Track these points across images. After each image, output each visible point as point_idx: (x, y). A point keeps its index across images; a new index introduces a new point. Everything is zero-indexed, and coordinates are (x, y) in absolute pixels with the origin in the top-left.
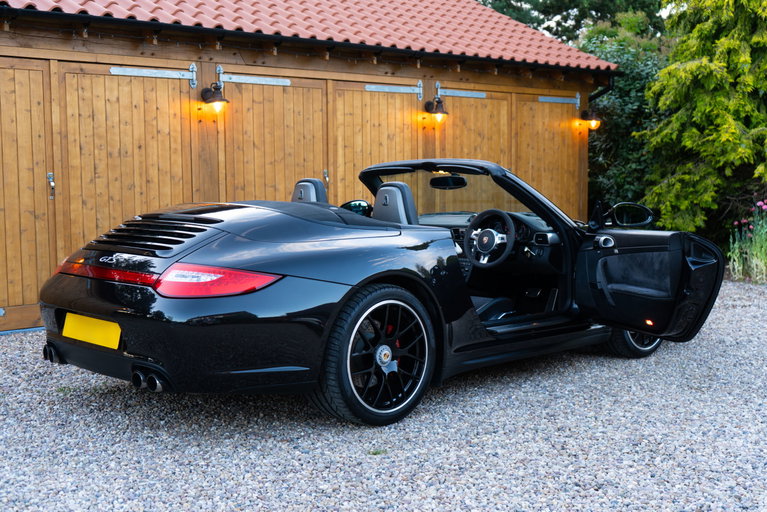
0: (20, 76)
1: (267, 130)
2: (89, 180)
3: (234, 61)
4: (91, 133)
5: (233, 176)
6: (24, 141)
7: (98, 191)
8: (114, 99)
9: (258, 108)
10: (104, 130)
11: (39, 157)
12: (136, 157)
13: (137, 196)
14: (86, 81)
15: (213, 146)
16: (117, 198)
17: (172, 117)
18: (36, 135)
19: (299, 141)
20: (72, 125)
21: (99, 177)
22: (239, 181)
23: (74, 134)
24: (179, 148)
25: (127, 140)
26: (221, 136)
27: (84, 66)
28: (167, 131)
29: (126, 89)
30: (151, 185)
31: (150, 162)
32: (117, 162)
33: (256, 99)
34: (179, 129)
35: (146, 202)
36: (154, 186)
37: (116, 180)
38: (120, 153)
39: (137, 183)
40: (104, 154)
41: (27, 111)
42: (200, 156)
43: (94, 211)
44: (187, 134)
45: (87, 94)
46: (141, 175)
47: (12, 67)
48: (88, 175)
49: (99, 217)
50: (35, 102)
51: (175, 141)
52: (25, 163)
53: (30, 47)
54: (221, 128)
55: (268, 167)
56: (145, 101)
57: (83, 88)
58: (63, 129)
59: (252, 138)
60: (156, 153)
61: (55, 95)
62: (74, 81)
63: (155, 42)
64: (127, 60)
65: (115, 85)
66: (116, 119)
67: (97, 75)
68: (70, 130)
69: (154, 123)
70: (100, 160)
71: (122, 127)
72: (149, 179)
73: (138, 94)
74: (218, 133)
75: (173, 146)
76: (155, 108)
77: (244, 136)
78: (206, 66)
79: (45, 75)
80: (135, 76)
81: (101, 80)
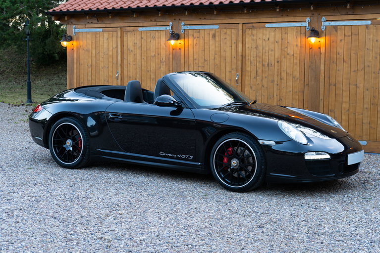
0: (228, 31)
1: (352, 52)
2: (253, 77)
3: (332, 14)
4: (256, 56)
5: (329, 78)
6: (228, 60)
7: (257, 83)
8: (267, 39)
9: (347, 39)
10: (261, 54)
11: (233, 67)
12: (276, 67)
13: (275, 86)
14: (255, 32)
15: (317, 61)
16: (266, 86)
17: (295, 46)
18: (233, 56)
19: (376, 58)
20: (247, 52)
21: (258, 76)
22: (333, 80)
23: (249, 56)
24: (298, 62)
25: (272, 58)
26: (323, 56)
27: (254, 25)
28: (292, 54)
29: (273, 34)
30: (282, 81)
31: (282, 69)
32: (267, 69)
33: (346, 34)
34: (298, 52)
35: (280, 89)
36: (284, 81)
37: (266, 77)
38: (268, 65)
39: (276, 80)
40: (261, 65)
41: (230, 46)
42: (310, 67)
43: (255, 92)
44: (303, 55)
45: (255, 38)
46: (278, 76)
47: (225, 28)
48: (253, 75)
49: (257, 94)
50: (233, 42)
51: (296, 59)
52: (228, 69)
53: (233, 19)
54: (323, 50)
55: (352, 73)
56: (282, 39)
57: (253, 35)
58: (244, 54)
59: (343, 57)
60: (286, 65)
61: (240, 39)
62: (250, 32)
63: (278, 10)
64: (274, 20)
65: (268, 32)
66: (267, 49)
67: (260, 28)
68: (247, 54)
69: (286, 49)
70: (259, 68)
71: (270, 52)
72: (282, 78)
73: (278, 36)
74: (321, 54)
75: (295, 61)
76: (286, 42)
77: (338, 56)
78: (315, 18)
79: (238, 30)
80: (277, 27)
81: (262, 30)
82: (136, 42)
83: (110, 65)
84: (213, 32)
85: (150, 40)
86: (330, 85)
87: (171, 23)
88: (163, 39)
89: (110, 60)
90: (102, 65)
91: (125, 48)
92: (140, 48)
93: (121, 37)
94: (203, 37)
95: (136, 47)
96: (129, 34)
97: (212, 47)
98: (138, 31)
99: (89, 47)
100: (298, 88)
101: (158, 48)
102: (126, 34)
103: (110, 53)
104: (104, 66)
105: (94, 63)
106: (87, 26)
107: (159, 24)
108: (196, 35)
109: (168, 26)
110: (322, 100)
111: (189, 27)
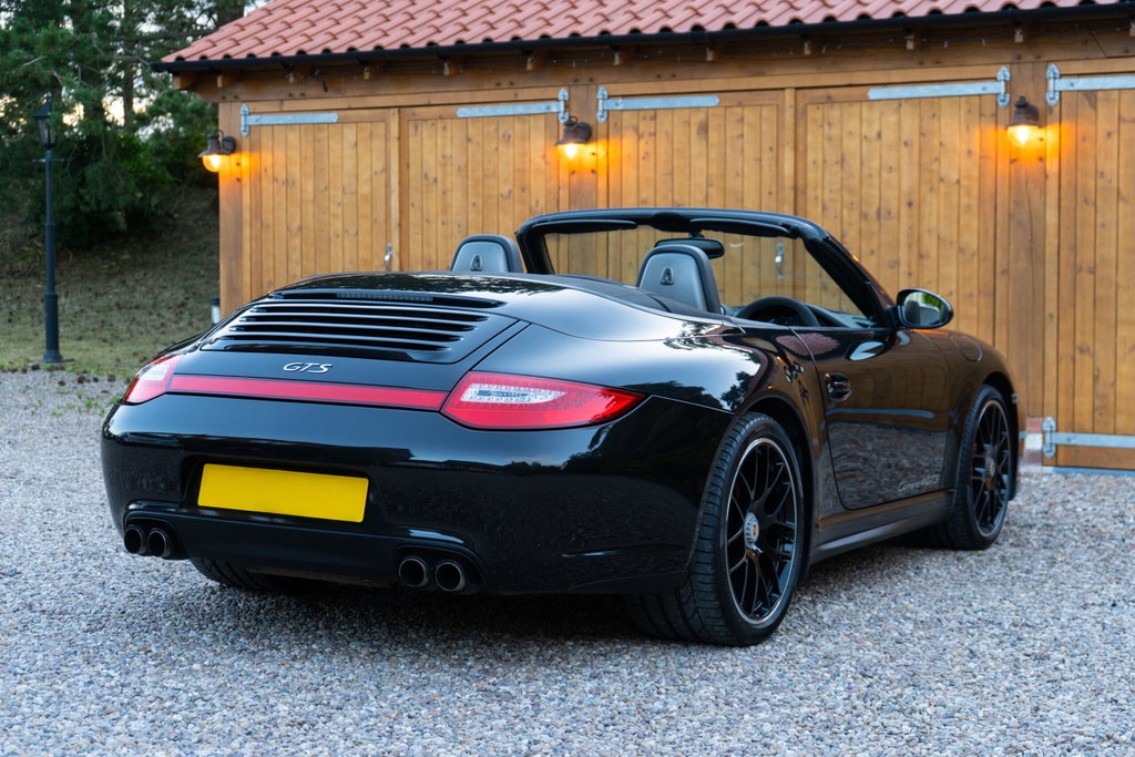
0: (750, 115)
4: (838, 186)
5: (1074, 249)
6: (749, 201)
8: (874, 135)
9: (1129, 131)
10: (855, 182)
12: (904, 219)
13: (904, 278)
14: (834, 113)
15: (1036, 198)
17: (965, 154)
18: (765, 190)
20: (812, 175)
22: (1085, 256)
23: (816, 189)
24: (974, 203)
25: (891, 194)
26: (1052, 184)
27: (832, 92)
28: (955, 177)
29: (893, 119)
30: (926, 262)
31: (925, 227)
32: (875, 226)
33: (1125, 115)
34: (975, 173)
36: (930, 263)
37: (872, 252)
38: (879, 213)
39: (904, 259)
40: (855, 216)
41: (756, 159)
42: (1010, 216)
44: (989, 182)
45: (835, 132)
46: (910, 246)
47: (740, 105)
50: (766, 145)
51: (969, 193)
53: (764, 75)
54: (1052, 167)
56: (922, 134)
57: (829, 124)
58: (801, 182)
59: (1114, 184)
60: (935, 211)
61: (788, 136)
62: (819, 114)
63: (910, 46)
64: (896, 76)
65: (876, 115)
66: (875, 164)
67: (851, 102)
68: (811, 183)
69: (935, 166)
70: (850, 224)
71: (884, 175)
72: (924, 252)
73: (910, 125)
74: (1046, 176)
75: (964, 201)
76: (936, 142)
77: (1099, 180)
78: (1027, 69)
79: (780, 110)
80: (907, 99)
81: (855, 109)
82: (448, 152)
83: (365, 225)
84: (701, 116)
85: (495, 146)
86: (1076, 270)
87: (563, 93)
88: (538, 143)
89: (365, 209)
90: (337, 225)
91: (414, 171)
92: (464, 170)
93: (399, 138)
94: (667, 134)
95: (449, 169)
96: (426, 130)
97: (699, 164)
98: (454, 117)
99: (295, 170)
100: (975, 284)
101: (523, 171)
102: (416, 128)
103: (365, 189)
104: (345, 231)
105: (310, 220)
106: (288, 105)
107: (524, 94)
108: (645, 126)
109: (556, 100)
110: (1051, 316)
111: (622, 104)
